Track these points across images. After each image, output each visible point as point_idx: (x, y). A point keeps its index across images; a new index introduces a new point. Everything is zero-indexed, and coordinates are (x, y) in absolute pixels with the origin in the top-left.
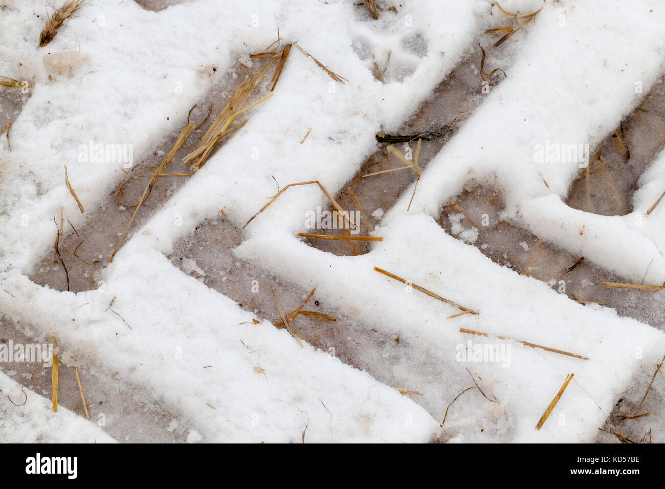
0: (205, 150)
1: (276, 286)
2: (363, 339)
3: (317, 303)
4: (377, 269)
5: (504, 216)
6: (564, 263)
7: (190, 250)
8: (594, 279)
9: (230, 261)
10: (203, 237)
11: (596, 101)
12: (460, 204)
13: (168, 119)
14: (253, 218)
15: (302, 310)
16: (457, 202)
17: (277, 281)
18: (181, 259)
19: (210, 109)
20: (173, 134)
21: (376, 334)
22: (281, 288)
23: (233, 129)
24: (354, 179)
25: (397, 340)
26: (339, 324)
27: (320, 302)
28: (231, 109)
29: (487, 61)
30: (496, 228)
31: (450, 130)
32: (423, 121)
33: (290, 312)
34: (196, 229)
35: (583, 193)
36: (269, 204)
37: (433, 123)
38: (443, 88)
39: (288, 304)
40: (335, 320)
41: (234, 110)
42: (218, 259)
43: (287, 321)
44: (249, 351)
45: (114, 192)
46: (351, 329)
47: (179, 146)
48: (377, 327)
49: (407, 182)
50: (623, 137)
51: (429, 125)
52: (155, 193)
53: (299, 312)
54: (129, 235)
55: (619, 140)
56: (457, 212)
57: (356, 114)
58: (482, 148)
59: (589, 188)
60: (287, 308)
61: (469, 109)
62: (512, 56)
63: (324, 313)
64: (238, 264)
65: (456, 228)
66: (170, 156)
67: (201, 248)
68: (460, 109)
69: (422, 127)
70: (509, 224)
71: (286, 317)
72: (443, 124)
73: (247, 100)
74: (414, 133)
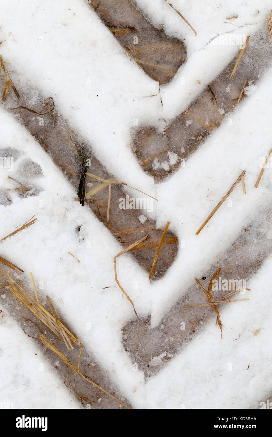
0: (66, 332)
1: (184, 304)
2: (239, 253)
3: (204, 278)
4: (198, 233)
5: (161, 130)
6: (207, 99)
7: (142, 358)
8: (227, 82)
9: (157, 332)
10: (134, 347)
11: (94, 40)
12: (144, 159)
13: (36, 354)
14: (135, 310)
15: (207, 290)
16: (143, 160)
17: (181, 302)
18: (148, 366)
19: (28, 320)
20: (43, 352)
21: (236, 244)
22: (187, 301)
23: (51, 307)
24: (110, 229)
25: (246, 230)
26: (223, 267)
27: (203, 276)
28: (31, 304)
29: (30, 107)
30: (169, 138)
31: (83, 149)
32: (69, 167)
33: (207, 299)
34: (127, 350)
35: (154, 69)
36: (128, 297)
37: (73, 160)
38: (45, 144)
39: (200, 299)
40: (220, 269)
41: (33, 303)
42: (154, 340)
43: (213, 302)
44: (242, 336)
45: (83, 403)
46: (228, 260)
47: (57, 349)
48: (233, 242)
49: (120, 192)
50: (115, 27)
51: (74, 163)
52: (91, 374)
53: (208, 292)
54: (123, 399)
55: (118, 31)
56: (151, 162)
57: (65, 216)
58: (114, 133)
59: (151, 64)
60: (203, 300)
61: (69, 131)
62: (31, 88)
63: (213, 275)
64: (163, 327)
65: (166, 167)
66: (64, 358)
67: (143, 350)
68: (67, 138)
69: (75, 169)
70: (168, 129)
71: (210, 302)
72: (76, 153)
73: (26, 291)
74: (78, 176)
